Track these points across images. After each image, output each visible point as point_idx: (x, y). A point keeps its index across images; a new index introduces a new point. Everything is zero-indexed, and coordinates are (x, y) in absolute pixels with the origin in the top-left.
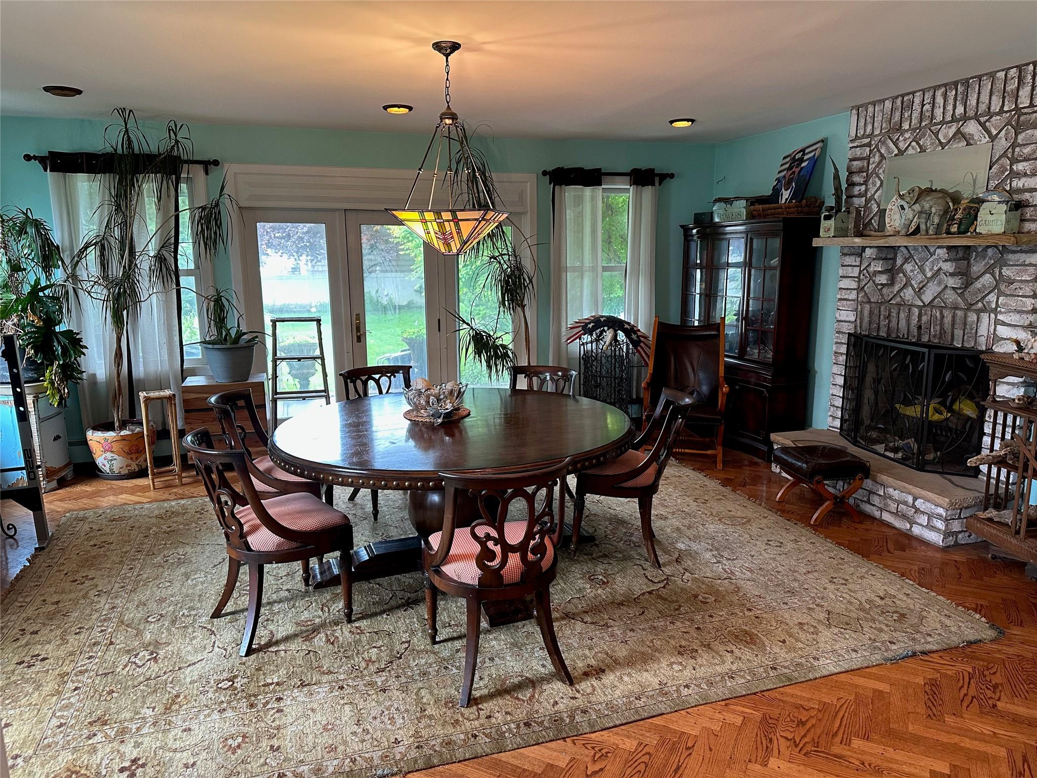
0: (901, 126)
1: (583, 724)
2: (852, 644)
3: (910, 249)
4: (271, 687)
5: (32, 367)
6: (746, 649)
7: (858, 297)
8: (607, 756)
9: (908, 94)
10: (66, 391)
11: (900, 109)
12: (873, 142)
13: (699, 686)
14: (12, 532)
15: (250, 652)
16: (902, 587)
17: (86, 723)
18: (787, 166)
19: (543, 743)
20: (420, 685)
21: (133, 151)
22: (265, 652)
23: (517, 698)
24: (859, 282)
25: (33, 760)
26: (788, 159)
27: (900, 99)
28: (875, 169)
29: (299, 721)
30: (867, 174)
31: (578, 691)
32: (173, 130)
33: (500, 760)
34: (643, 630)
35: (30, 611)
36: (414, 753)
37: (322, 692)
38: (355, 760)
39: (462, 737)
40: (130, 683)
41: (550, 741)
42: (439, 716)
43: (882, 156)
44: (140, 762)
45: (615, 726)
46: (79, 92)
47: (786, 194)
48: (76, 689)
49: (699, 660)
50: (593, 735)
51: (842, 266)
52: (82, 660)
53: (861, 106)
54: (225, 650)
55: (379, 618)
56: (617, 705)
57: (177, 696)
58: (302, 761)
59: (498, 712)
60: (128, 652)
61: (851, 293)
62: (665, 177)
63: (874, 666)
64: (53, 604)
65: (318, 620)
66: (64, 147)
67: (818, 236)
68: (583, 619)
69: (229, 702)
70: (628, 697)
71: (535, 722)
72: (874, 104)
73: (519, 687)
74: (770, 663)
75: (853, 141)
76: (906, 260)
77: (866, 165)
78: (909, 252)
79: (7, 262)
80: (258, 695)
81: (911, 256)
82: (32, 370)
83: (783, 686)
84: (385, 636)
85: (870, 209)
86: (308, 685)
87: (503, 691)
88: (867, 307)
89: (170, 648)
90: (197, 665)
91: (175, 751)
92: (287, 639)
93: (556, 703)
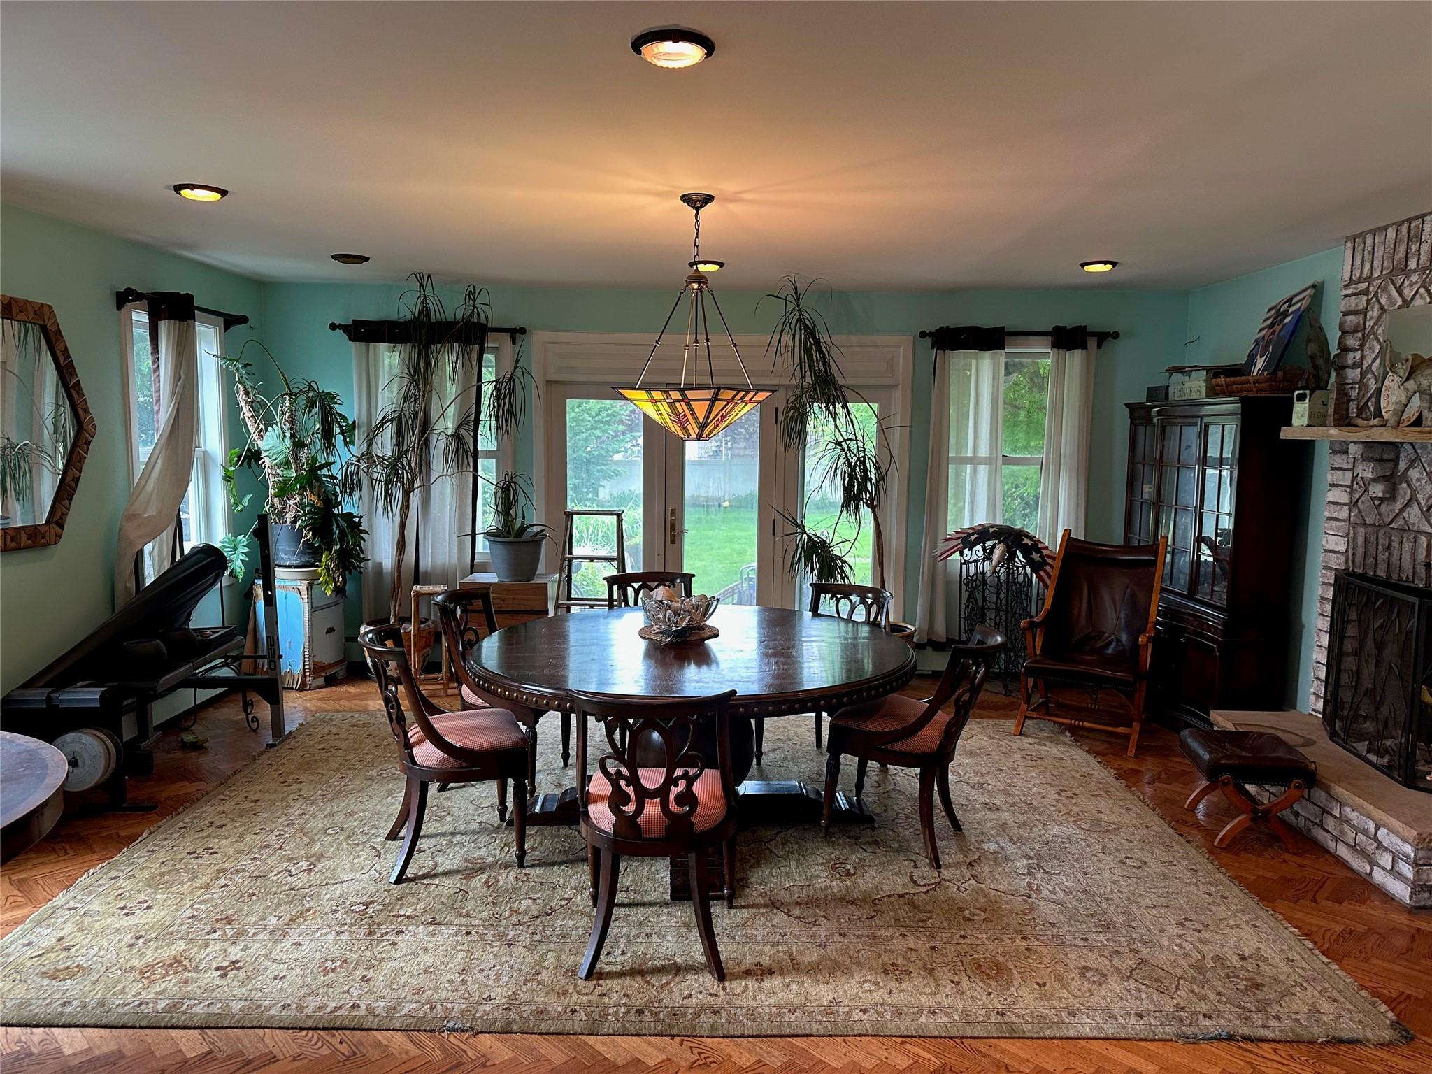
0: (1406, 266)
1: (705, 1025)
2: (1144, 1004)
3: (1416, 447)
4: (400, 919)
5: (310, 551)
6: (980, 984)
7: (1350, 515)
8: (709, 1066)
9: (1416, 218)
10: (341, 579)
11: (1406, 240)
12: (1371, 289)
13: (880, 1014)
14: (254, 726)
15: (399, 880)
16: (1290, 949)
17: (213, 919)
18: (1269, 322)
19: (645, 1035)
20: (552, 946)
21: (430, 319)
22: (417, 884)
23: (648, 983)
24: (1352, 493)
25: (152, 943)
26: (1273, 312)
27: (1406, 225)
28: (1373, 327)
29: (405, 958)
30: (1363, 335)
31: (724, 989)
32: (472, 295)
33: (585, 1043)
34: (858, 937)
35: (228, 806)
36: (498, 1014)
37: (446, 933)
38: (435, 1007)
39: (560, 1009)
40: (274, 889)
41: (654, 1035)
42: (550, 982)
43: (1382, 308)
44: (237, 965)
45: (742, 1036)
46: (366, 259)
47: (1260, 362)
48: (225, 886)
49: (904, 986)
50: (709, 1040)
51: (1333, 469)
52: (245, 860)
53: (1358, 236)
54: (380, 874)
55: (556, 868)
56: (760, 1014)
57: (308, 910)
58: (382, 997)
59: (617, 992)
60: (290, 859)
61: (1341, 509)
62: (1103, 337)
63: (1155, 1040)
64: (251, 802)
65: (491, 859)
66: (370, 314)
67: (1289, 424)
68: (789, 911)
69: (352, 925)
70: (780, 1007)
71: (651, 1011)
72: (1373, 233)
73: (659, 971)
74: (1000, 1006)
75: (1346, 286)
76: (1411, 464)
77: (1362, 322)
78: (1416, 451)
79: (291, 438)
80: (382, 924)
81: (1418, 458)
82: (309, 554)
83: (998, 1038)
84: (548, 889)
85: (1366, 386)
86: (438, 924)
87: (638, 972)
88: (1361, 531)
89: (330, 863)
90: (344, 884)
91: (274, 961)
92: (447, 873)
93: (690, 996)
